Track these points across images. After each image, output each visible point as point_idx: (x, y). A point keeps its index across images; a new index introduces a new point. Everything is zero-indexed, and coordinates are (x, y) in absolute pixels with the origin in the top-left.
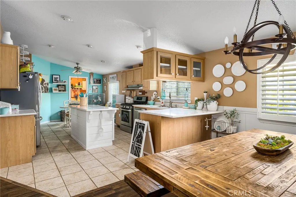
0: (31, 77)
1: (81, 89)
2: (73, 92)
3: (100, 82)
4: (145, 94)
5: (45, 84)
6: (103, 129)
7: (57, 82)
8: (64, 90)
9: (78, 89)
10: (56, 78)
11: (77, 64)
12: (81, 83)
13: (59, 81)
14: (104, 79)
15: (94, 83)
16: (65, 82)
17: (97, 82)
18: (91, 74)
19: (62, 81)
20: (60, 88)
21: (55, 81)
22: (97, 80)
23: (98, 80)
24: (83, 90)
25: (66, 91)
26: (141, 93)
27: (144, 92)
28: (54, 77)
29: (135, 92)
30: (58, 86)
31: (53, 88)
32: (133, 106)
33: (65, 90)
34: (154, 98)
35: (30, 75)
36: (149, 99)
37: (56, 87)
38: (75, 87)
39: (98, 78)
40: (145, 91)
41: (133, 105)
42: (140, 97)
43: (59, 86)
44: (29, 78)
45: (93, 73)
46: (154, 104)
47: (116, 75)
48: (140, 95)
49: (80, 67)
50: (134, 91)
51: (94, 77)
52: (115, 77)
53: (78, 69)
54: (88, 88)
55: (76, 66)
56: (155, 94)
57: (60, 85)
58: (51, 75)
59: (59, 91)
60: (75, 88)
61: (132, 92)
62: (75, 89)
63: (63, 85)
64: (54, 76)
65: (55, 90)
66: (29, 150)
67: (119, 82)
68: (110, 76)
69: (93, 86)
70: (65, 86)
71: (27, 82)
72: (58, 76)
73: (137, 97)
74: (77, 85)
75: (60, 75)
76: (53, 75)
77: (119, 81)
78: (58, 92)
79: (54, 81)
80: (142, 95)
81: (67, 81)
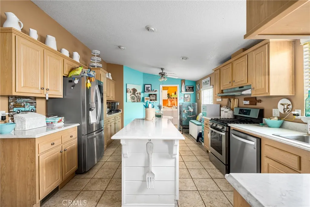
2: (170, 101)
3: (193, 90)
4: (256, 105)
5: (137, 94)
6: (154, 174)
7: (148, 91)
8: (155, 99)
9: (174, 98)
11: (162, 69)
13: (150, 90)
14: (197, 85)
15: (186, 91)
16: (156, 91)
17: (189, 90)
18: (183, 81)
19: (154, 90)
20: (152, 98)
22: (189, 88)
23: (191, 87)
26: (248, 102)
27: (254, 101)
29: (236, 100)
30: (150, 95)
31: (145, 98)
32: (229, 127)
33: (156, 100)
34: (282, 112)
35: (76, 79)
36: (265, 113)
38: (172, 96)
39: (191, 85)
40: (257, 99)
41: (229, 125)
43: (151, 96)
44: (75, 84)
45: (185, 80)
46: (281, 126)
47: (209, 78)
48: (245, 104)
49: (164, 73)
50: (234, 99)
51: (186, 85)
52: (209, 81)
53: (162, 75)
54: (180, 97)
55: (161, 71)
57: (151, 95)
58: (143, 85)
59: (151, 100)
60: (171, 97)
61: (232, 100)
62: (171, 98)
63: (154, 95)
64: (146, 86)
65: (147, 99)
67: (213, 87)
68: (203, 81)
69: (185, 95)
70: (156, 95)
71: (72, 88)
72: (150, 86)
73: (240, 110)
74: (173, 94)
75: (151, 85)
76: (145, 85)
77: (213, 85)
78: (149, 101)
79: (146, 91)
80: (250, 104)
81: (158, 90)
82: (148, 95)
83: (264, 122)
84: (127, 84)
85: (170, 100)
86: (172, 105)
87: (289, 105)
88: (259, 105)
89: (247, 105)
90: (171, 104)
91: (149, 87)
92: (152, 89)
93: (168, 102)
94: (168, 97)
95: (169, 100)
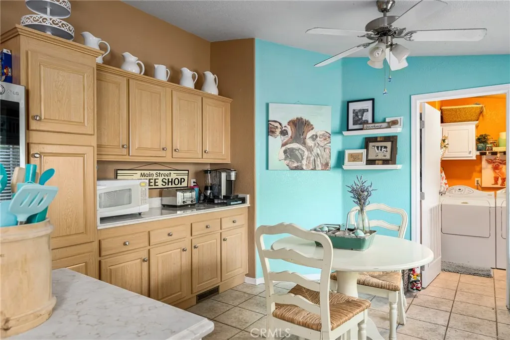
2: (490, 166)
5: (314, 137)
7: (361, 126)
8: (388, 157)
10: (360, 110)
13: (370, 121)
16: (395, 123)
19: (384, 121)
20: (374, 153)
21: (354, 124)
25: (395, 163)
28: (354, 110)
31: (347, 152)
33: (391, 160)
37: (361, 148)
38: (497, 146)
43: (371, 144)
57: (374, 139)
58: (343, 102)
59: (370, 162)
60: (495, 149)
62: (495, 153)
63: (387, 139)
64: (353, 107)
65: (355, 158)
70: (392, 139)
72: (368, 105)
74: (504, 136)
75: (373, 100)
76: (348, 102)
78: (362, 165)
79: (351, 126)
81: (402, 119)
82: (359, 141)
84: (270, 105)
85: (489, 162)
86: (500, 181)
90: (496, 179)
91: (364, 111)
92: (378, 117)
93: (481, 171)
94: (478, 149)
95: (484, 163)
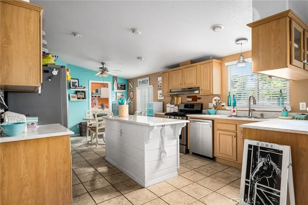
0: (55, 73)
1: (99, 97)
3: (125, 88)
4: (197, 101)
6: (166, 153)
7: (75, 87)
8: (84, 97)
9: (95, 97)
10: (74, 82)
11: (103, 64)
12: (99, 90)
13: (78, 86)
14: (130, 84)
15: (118, 88)
16: (85, 87)
17: (121, 88)
18: (115, 78)
19: (82, 86)
20: (79, 96)
21: (72, 86)
22: (121, 86)
23: (123, 85)
24: (102, 98)
25: (86, 99)
26: (191, 100)
27: (195, 98)
28: (72, 82)
29: (180, 98)
30: (76, 92)
31: (71, 95)
32: (187, 117)
33: (85, 98)
34: (215, 105)
35: (55, 69)
36: (204, 107)
37: (74, 94)
39: (123, 83)
40: (198, 97)
41: (187, 115)
42: (189, 105)
43: (78, 93)
44: (53, 75)
45: (117, 77)
46: (215, 114)
47: (148, 78)
48: (188, 101)
49: (106, 68)
50: (178, 97)
51: (118, 82)
52: (147, 81)
53: (104, 70)
54: (112, 95)
55: (102, 66)
56: (215, 100)
57: (79, 92)
59: (78, 98)
61: (175, 98)
63: (82, 92)
65: (73, 97)
66: (60, 199)
67: (153, 87)
68: (139, 80)
69: (117, 93)
70: (84, 92)
71: (50, 80)
72: (77, 81)
73: (185, 105)
74: (94, 92)
75: (78, 79)
77: (153, 85)
78: (76, 99)
79: (71, 87)
80: (192, 101)
81: (87, 86)
83: (203, 113)
86: (93, 105)
87: (219, 100)
88: (199, 101)
89: (190, 101)
91: (76, 82)
92: (80, 85)
